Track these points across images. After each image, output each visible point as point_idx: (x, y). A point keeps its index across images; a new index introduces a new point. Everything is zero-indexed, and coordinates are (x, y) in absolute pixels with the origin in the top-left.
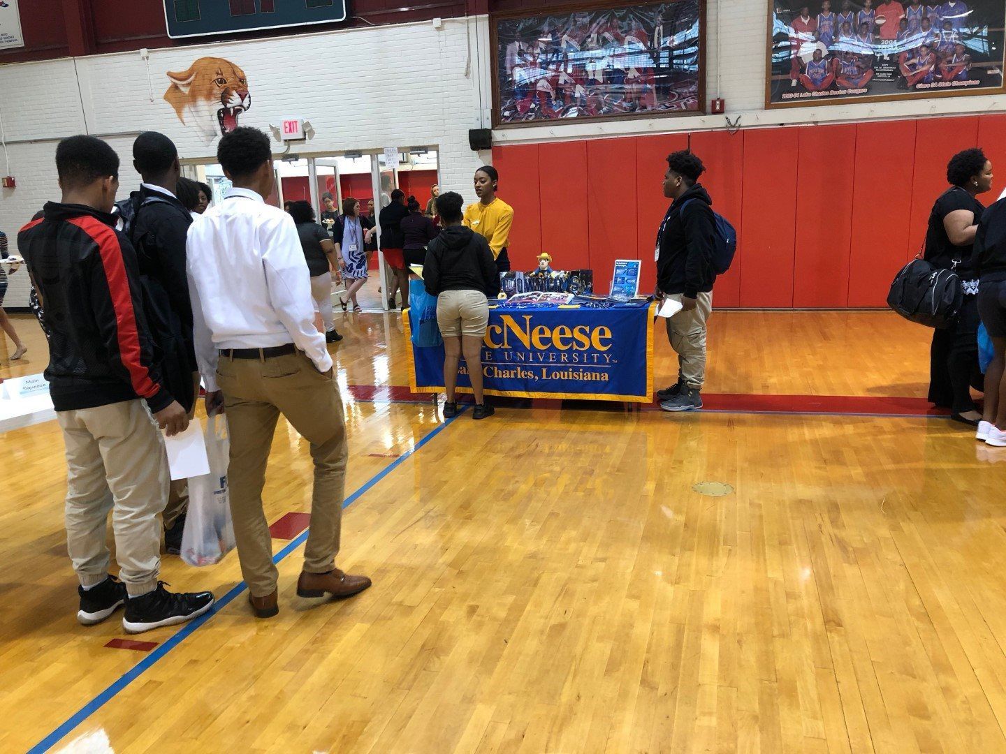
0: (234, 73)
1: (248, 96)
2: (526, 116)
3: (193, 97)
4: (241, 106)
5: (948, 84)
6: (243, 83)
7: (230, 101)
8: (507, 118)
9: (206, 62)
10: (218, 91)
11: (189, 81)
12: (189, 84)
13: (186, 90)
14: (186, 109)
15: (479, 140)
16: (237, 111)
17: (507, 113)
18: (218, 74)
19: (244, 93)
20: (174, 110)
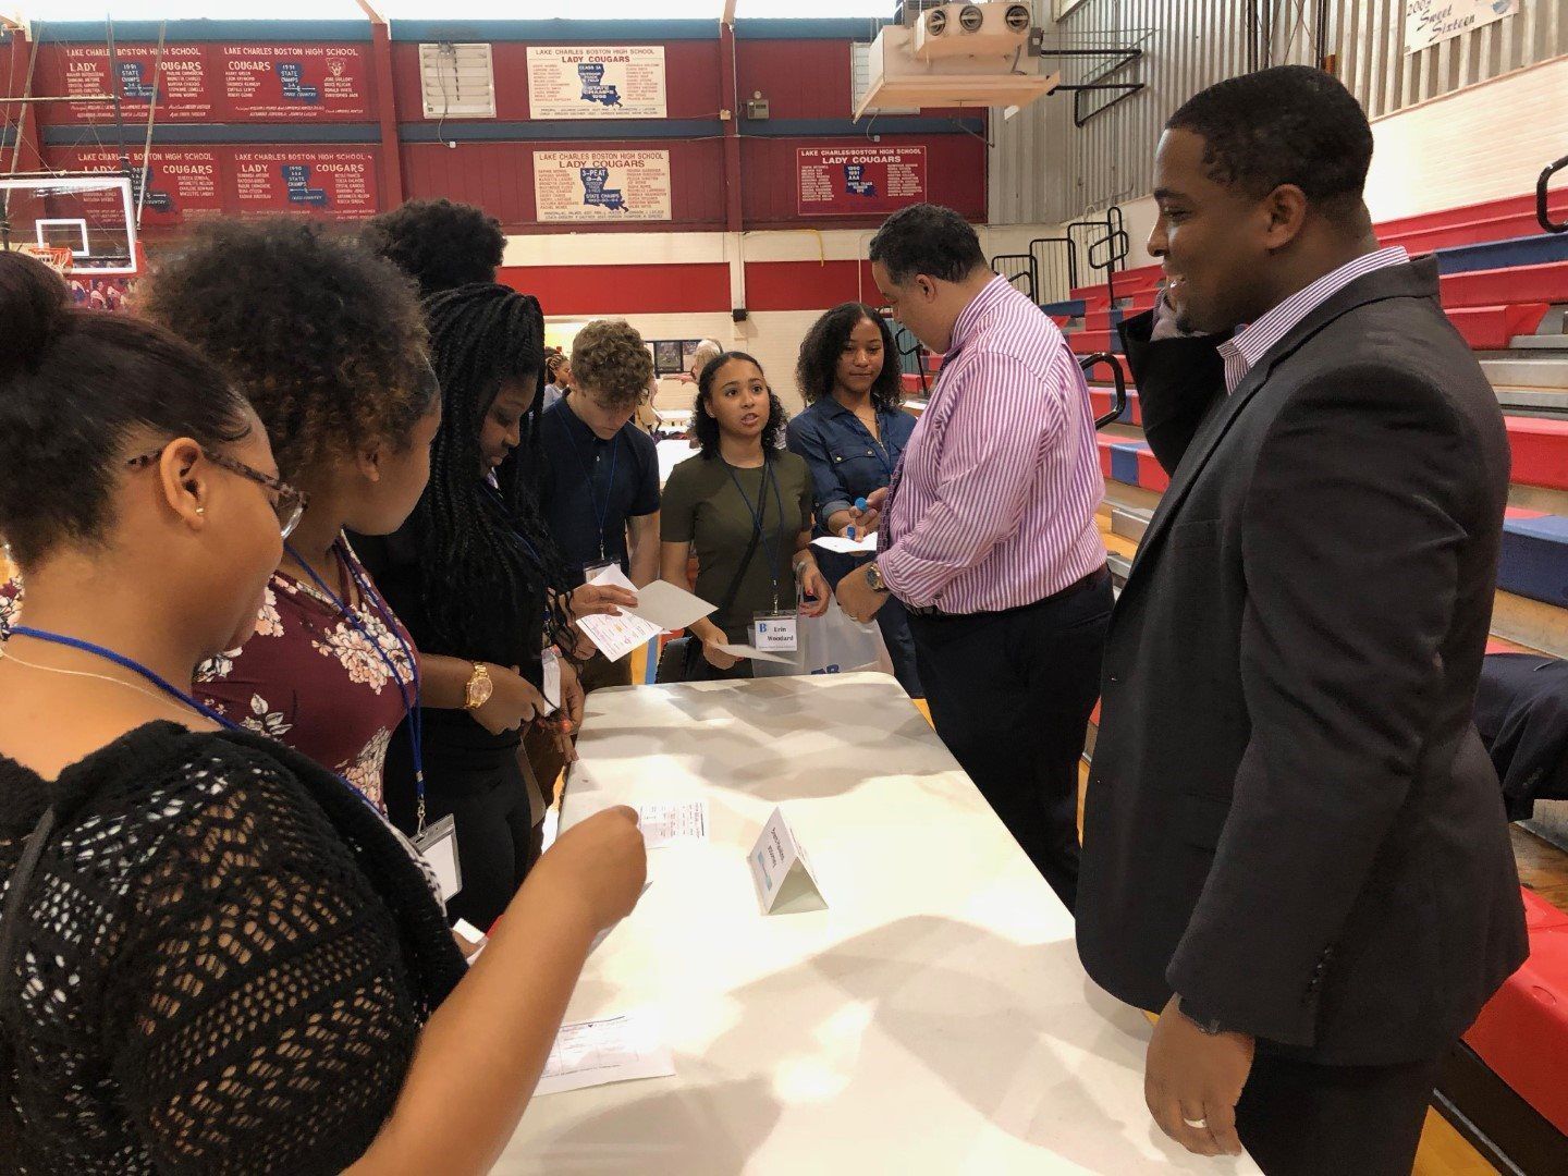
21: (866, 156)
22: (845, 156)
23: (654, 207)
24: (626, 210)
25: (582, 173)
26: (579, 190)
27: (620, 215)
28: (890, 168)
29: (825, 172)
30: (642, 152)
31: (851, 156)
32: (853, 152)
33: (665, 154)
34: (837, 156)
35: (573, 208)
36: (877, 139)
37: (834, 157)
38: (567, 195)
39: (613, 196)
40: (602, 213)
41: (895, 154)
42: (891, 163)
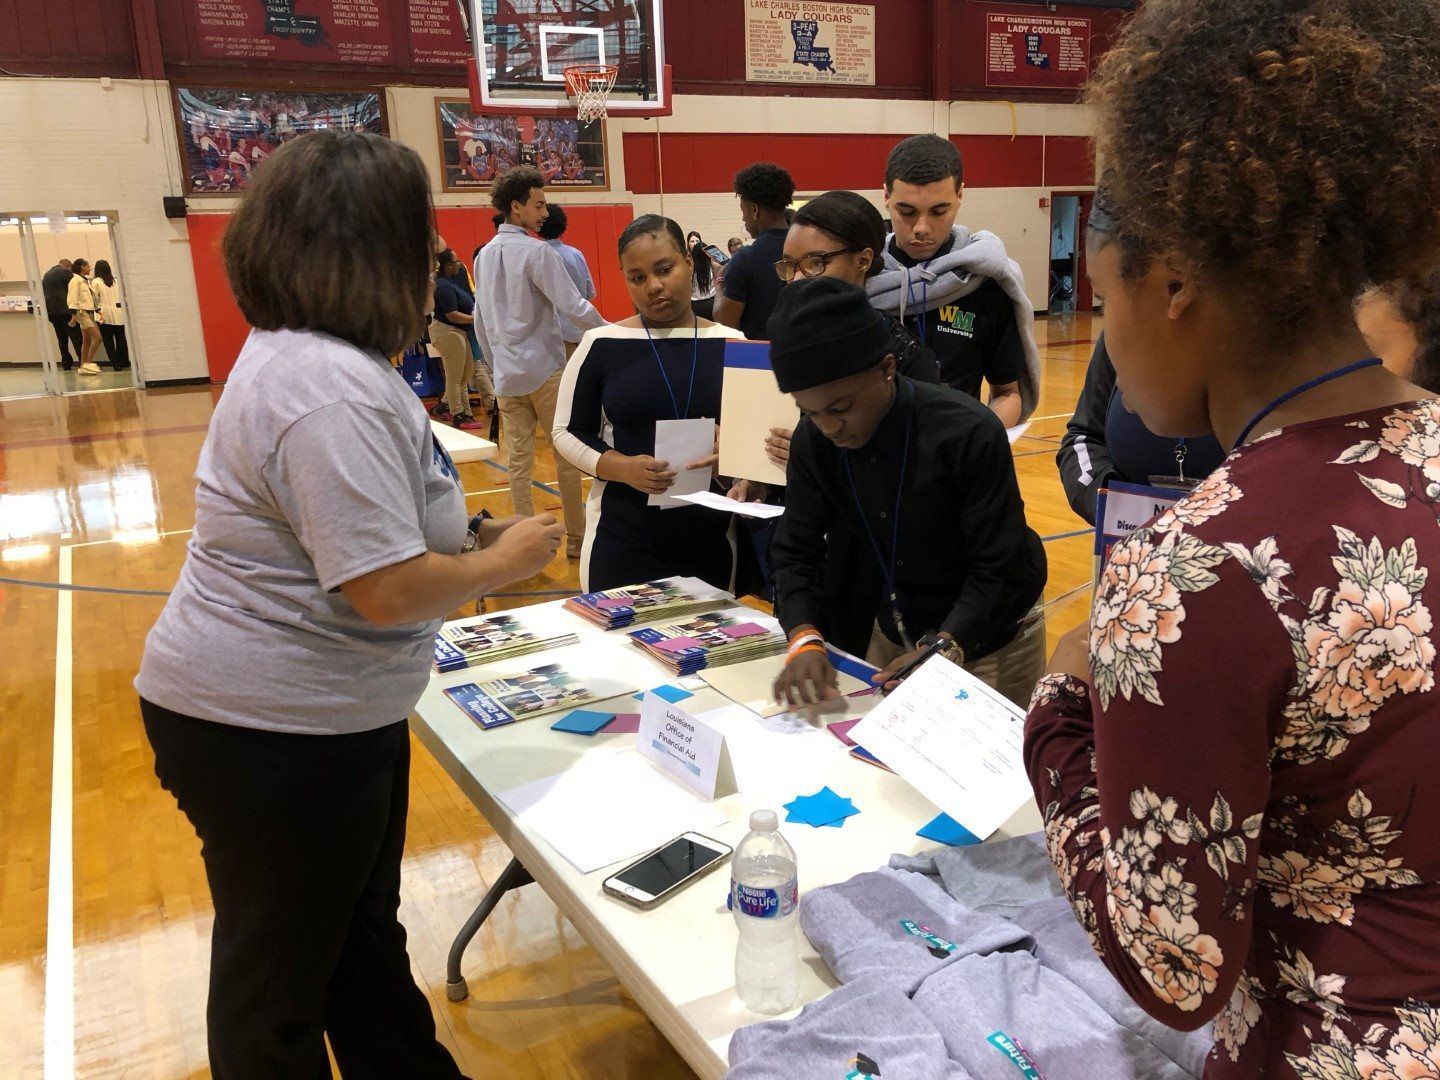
5: (571, 182)
8: (199, 187)
15: (174, 208)
17: (198, 182)
21: (1043, 25)
22: (1026, 25)
23: (860, 70)
24: (834, 71)
25: (793, 26)
26: (789, 46)
27: (827, 77)
28: (1063, 41)
29: (1010, 41)
30: (850, 6)
31: (1031, 26)
32: (1033, 21)
33: (871, 9)
34: (1020, 24)
35: (781, 66)
36: (1054, 8)
37: (1018, 24)
38: (778, 51)
39: (822, 54)
40: (810, 74)
41: (1066, 27)
42: (1063, 35)
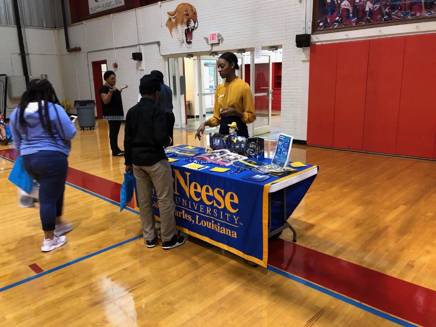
0: (192, 10)
1: (197, 22)
2: (332, 25)
3: (176, 23)
4: (194, 27)
6: (195, 15)
7: (190, 25)
9: (181, 6)
10: (185, 20)
11: (175, 15)
12: (175, 17)
13: (173, 20)
14: (173, 30)
16: (193, 30)
18: (186, 11)
19: (195, 20)
20: (169, 31)
